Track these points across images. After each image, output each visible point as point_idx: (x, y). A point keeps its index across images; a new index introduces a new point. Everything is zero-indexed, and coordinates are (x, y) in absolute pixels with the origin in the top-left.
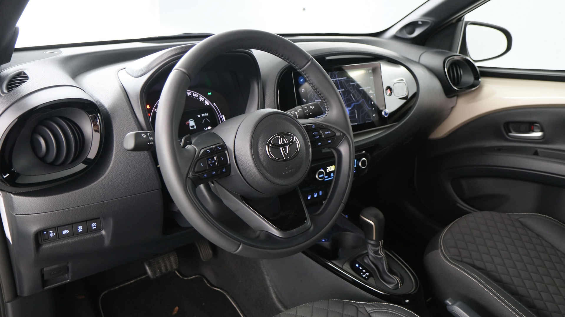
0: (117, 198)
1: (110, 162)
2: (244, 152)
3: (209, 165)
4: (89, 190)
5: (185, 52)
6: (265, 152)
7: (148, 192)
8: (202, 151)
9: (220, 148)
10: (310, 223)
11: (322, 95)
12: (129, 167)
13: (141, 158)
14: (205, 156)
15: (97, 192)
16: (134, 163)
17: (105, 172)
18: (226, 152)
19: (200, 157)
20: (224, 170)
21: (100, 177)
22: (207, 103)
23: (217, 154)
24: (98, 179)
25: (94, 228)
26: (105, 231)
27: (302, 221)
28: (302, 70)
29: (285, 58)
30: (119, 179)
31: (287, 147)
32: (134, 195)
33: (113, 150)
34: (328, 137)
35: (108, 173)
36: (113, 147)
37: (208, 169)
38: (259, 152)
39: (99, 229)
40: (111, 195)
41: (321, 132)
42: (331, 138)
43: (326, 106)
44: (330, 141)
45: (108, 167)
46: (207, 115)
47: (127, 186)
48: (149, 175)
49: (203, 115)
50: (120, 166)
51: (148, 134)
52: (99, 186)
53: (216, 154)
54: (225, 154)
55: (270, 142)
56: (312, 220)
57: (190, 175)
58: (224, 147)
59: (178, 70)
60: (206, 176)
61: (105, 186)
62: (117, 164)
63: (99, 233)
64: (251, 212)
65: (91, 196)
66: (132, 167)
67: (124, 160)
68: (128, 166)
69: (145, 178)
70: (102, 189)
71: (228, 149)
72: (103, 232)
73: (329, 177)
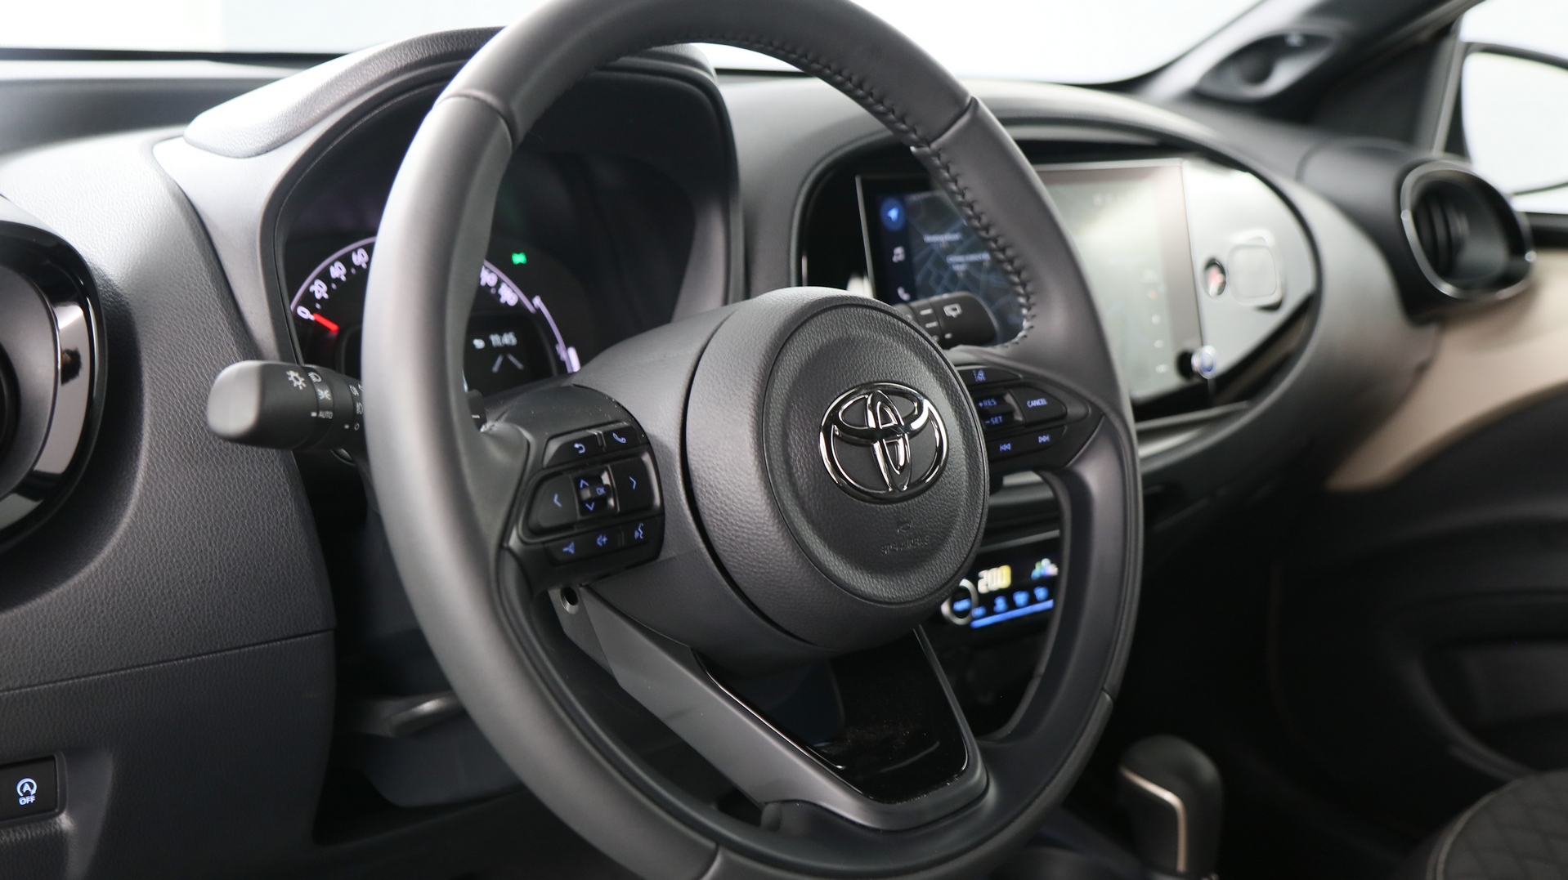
0: (143, 665)
1: (122, 504)
2: (728, 454)
3: (582, 503)
4: (26, 623)
5: (466, 54)
6: (813, 459)
7: (275, 641)
8: (553, 447)
9: (623, 440)
10: (981, 774)
11: (1010, 253)
12: (205, 527)
13: (255, 492)
14: (566, 466)
15: (60, 633)
16: (226, 512)
17: (100, 548)
18: (646, 458)
19: (549, 467)
20: (639, 534)
21: (76, 570)
22: (509, 295)
23: (615, 463)
24: (67, 577)
25: (24, 801)
26: (71, 815)
27: (950, 764)
28: (934, 146)
29: (871, 95)
30: (158, 579)
31: (901, 441)
32: (215, 652)
33: (137, 454)
34: (1038, 423)
35: (114, 550)
36: (141, 440)
37: (581, 522)
38: (793, 455)
39: (46, 806)
40: (120, 647)
41: (1009, 398)
42: (1051, 425)
43: (1022, 300)
44: (1044, 439)
45: (113, 525)
46: (509, 339)
47: (193, 610)
48: (288, 567)
49: (495, 339)
50: (167, 522)
51: (312, 375)
52: (70, 608)
53: (608, 461)
54: (643, 465)
55: (833, 418)
56: (991, 760)
57: (514, 541)
58: (637, 437)
59: (467, 96)
60: (570, 549)
61: (96, 609)
62: (155, 516)
63: (43, 823)
64: (741, 721)
65: (32, 649)
66: (217, 529)
67: (182, 497)
68: (199, 522)
69: (271, 582)
70: (85, 622)
71: (654, 447)
72: (65, 821)
73: (990, 611)
